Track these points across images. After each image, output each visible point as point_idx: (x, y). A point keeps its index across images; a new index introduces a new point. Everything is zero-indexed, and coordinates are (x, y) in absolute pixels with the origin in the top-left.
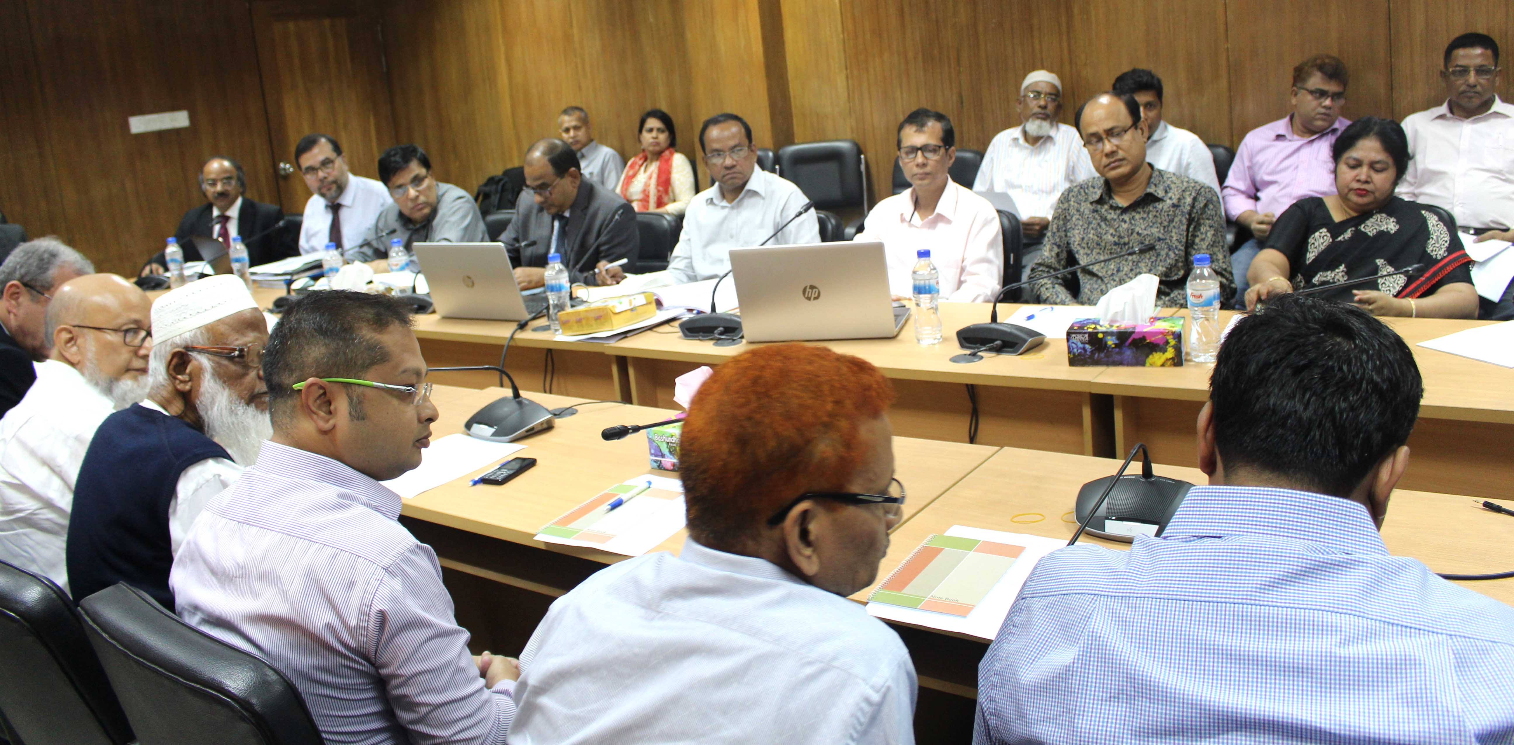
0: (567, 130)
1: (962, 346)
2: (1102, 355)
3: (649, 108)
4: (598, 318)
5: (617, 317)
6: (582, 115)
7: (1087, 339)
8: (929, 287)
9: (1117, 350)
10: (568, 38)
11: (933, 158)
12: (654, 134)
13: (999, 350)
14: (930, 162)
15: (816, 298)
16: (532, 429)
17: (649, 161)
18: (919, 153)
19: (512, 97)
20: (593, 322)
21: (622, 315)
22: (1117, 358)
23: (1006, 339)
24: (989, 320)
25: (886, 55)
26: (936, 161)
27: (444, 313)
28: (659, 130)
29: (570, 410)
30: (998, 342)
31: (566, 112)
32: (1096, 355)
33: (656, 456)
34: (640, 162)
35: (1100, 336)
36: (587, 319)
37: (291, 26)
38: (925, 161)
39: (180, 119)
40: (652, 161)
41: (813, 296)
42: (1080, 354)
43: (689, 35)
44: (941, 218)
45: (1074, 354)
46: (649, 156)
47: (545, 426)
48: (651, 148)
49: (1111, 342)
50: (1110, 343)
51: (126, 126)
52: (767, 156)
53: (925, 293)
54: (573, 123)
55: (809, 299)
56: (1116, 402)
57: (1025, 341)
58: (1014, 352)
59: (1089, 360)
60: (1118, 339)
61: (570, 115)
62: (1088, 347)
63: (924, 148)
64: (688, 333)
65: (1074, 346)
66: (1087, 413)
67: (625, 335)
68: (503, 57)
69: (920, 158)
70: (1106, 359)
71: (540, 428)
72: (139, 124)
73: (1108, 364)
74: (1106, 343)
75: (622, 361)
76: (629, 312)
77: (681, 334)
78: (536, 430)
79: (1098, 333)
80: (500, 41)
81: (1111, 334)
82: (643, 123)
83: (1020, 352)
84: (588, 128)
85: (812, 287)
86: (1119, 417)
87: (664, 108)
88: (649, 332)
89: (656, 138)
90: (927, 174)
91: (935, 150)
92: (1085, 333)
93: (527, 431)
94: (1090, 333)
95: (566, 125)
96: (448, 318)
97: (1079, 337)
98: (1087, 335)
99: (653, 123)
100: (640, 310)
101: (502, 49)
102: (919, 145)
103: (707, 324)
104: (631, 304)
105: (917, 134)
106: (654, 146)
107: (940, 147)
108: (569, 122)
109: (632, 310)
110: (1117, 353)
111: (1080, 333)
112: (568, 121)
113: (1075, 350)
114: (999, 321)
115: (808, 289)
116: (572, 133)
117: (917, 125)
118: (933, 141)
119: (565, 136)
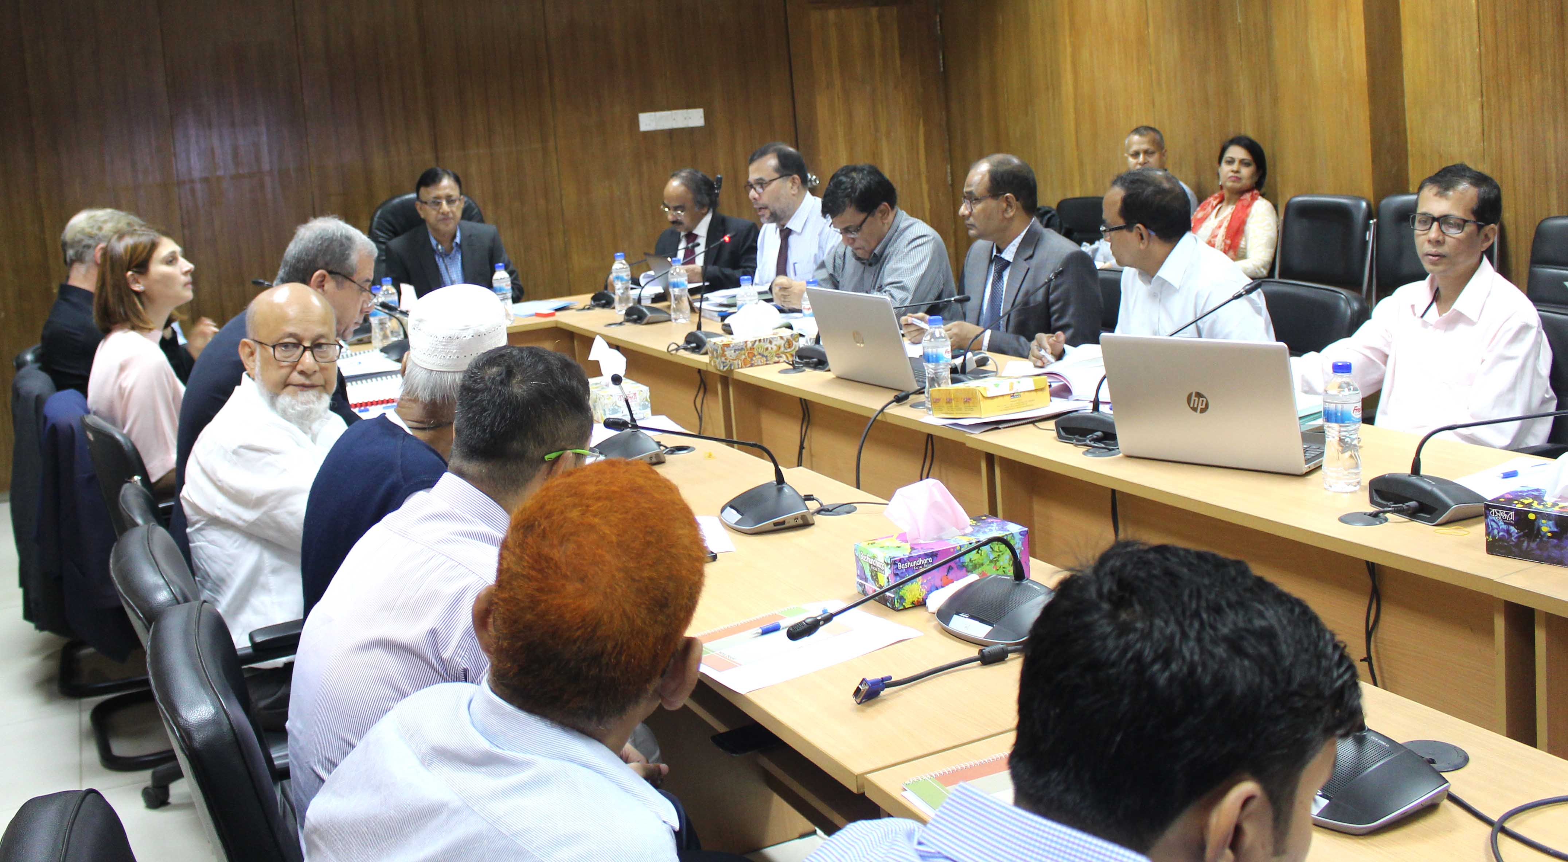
0: (1136, 154)
1: (1372, 501)
2: (1533, 545)
3: (1232, 133)
4: (967, 401)
5: (989, 401)
6: (1158, 137)
7: (1513, 518)
8: (1342, 413)
9: (1555, 541)
10: (1142, 40)
11: (1454, 234)
12: (1235, 167)
13: (1413, 515)
14: (1447, 239)
15: (1203, 411)
16: (783, 523)
17: (1225, 203)
18: (1435, 224)
19: (1076, 110)
20: (962, 405)
21: (996, 400)
22: (1555, 553)
23: (1427, 501)
24: (1408, 471)
25: (1537, 78)
26: (1458, 240)
27: (840, 373)
28: (1242, 162)
29: (846, 508)
30: (1413, 504)
31: (1137, 131)
32: (1525, 544)
33: (861, 579)
34: (1215, 203)
35: (1532, 516)
36: (957, 399)
37: (831, 15)
38: (1441, 238)
39: (694, 118)
40: (1228, 203)
41: (1200, 407)
42: (1502, 539)
43: (1277, 43)
44: (1459, 317)
45: (1494, 537)
46: (1227, 195)
47: (800, 522)
48: (1229, 184)
49: (1546, 528)
50: (1544, 529)
51: (635, 122)
52: (1358, 207)
53: (1336, 422)
54: (1145, 146)
55: (1195, 409)
56: (1537, 618)
57: (1447, 507)
58: (1430, 521)
59: (1514, 549)
60: (1557, 525)
61: (1141, 135)
62: (1512, 529)
63: (1442, 220)
64: (1062, 433)
65: (1495, 526)
66: (1500, 624)
67: (995, 425)
68: (1069, 60)
69: (1434, 233)
70: (1538, 552)
71: (793, 523)
72: (649, 121)
73: (1541, 560)
74: (1539, 529)
75: (990, 458)
76: (1008, 398)
77: (1054, 434)
78: (786, 525)
79: (1529, 512)
80: (1066, 40)
81: (1548, 517)
82: (1223, 150)
83: (1439, 520)
84: (1162, 155)
85: (1199, 395)
86: (1541, 637)
87: (1249, 132)
88: (1031, 425)
89: (1237, 172)
90: (1441, 256)
91: (1461, 224)
92: (1511, 510)
93: (776, 524)
94: (1517, 512)
95: (1135, 148)
96: (844, 379)
97: (1502, 514)
98: (1512, 513)
99: (1237, 152)
100: (1025, 397)
101: (1069, 50)
102: (1436, 214)
103: (1084, 426)
104: (1012, 387)
105: (1437, 198)
106: (1234, 181)
107: (1465, 221)
108: (1140, 143)
109: (1013, 395)
110: (1555, 546)
111: (1503, 508)
112: (1137, 142)
113: (1496, 532)
114: (1422, 473)
115: (1193, 398)
116: (1141, 158)
117: (1440, 187)
118: (1457, 213)
119: (1132, 160)
